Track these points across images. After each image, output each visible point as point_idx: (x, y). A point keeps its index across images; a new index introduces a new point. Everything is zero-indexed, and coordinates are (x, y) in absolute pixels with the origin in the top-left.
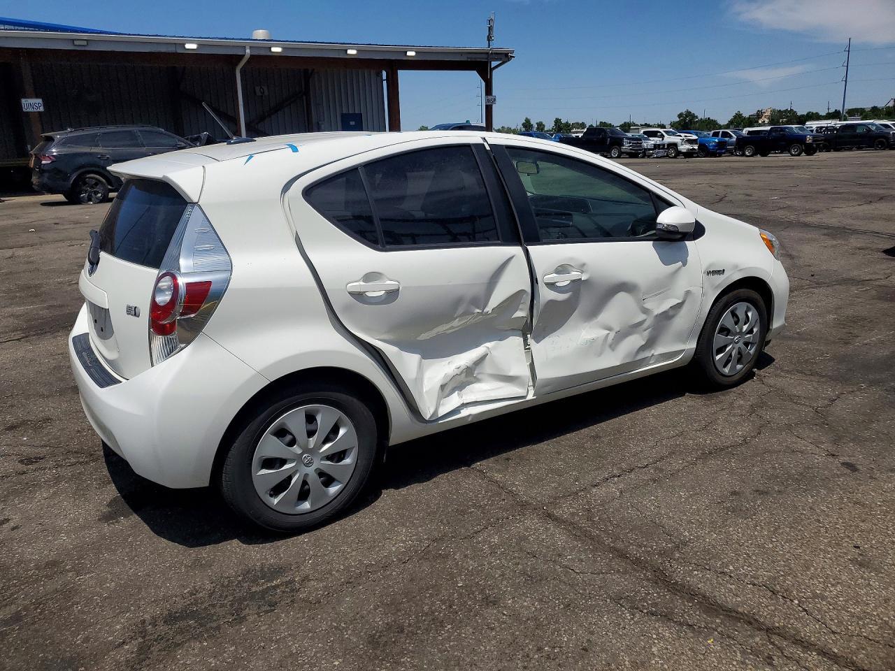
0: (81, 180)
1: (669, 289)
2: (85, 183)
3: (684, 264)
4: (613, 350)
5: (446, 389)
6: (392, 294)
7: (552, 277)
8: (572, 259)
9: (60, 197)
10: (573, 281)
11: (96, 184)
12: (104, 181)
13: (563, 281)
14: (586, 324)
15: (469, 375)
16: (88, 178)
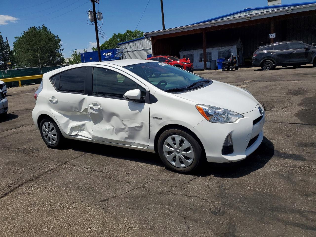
0: (264, 61)
1: (135, 120)
2: (266, 63)
3: (140, 111)
4: (117, 135)
5: (73, 129)
6: (57, 102)
7: (92, 106)
8: (97, 102)
9: (260, 68)
10: (98, 108)
11: (269, 63)
12: (272, 62)
13: (96, 108)
14: (107, 123)
15: (80, 128)
16: (267, 61)
